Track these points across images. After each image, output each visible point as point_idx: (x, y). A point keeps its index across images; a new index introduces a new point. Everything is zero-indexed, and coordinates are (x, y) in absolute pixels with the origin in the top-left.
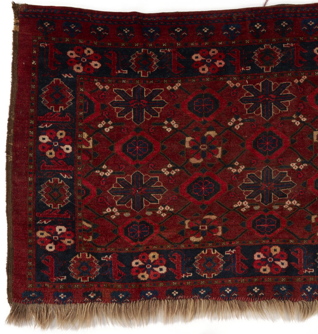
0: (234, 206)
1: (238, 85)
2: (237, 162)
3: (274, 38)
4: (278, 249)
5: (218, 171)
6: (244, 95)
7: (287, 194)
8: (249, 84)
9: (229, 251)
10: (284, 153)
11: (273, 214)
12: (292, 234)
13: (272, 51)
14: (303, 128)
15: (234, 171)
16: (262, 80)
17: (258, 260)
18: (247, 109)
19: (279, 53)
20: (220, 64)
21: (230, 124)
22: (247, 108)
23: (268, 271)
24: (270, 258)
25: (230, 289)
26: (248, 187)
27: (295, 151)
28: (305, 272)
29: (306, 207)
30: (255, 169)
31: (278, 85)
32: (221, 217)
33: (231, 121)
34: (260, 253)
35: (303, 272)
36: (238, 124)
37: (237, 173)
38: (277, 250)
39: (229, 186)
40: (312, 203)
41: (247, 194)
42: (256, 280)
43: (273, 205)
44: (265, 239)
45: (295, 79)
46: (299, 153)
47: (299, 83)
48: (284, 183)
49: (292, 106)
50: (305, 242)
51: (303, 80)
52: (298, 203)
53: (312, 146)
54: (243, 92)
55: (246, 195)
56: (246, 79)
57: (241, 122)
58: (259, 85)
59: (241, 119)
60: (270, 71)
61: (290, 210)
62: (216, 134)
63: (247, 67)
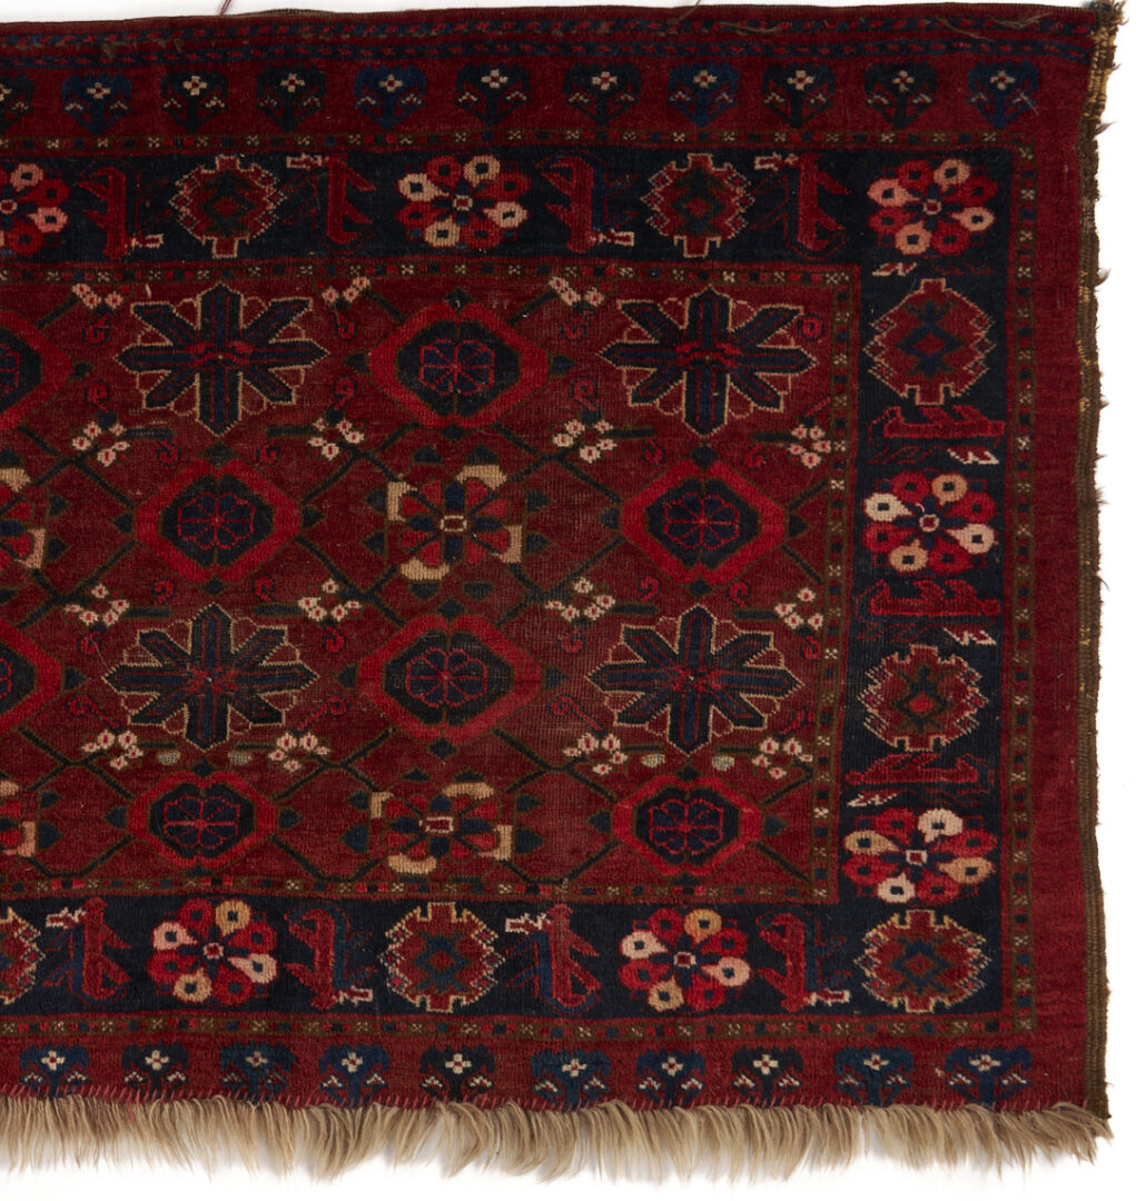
0: (86, 748)
1: (114, 300)
2: (101, 586)
3: (253, 134)
4: (244, 912)
5: (28, 616)
6: (135, 341)
7: (283, 711)
8: (154, 297)
9: (61, 916)
10: (277, 558)
11: (229, 784)
12: (299, 859)
13: (243, 181)
14: (350, 469)
15: (88, 617)
16: (205, 288)
17: (165, 952)
18: (144, 393)
19: (269, 189)
20: (51, 220)
21: (81, 445)
22: (146, 388)
23: (204, 991)
24: (212, 945)
25: (60, 1055)
26: (141, 679)
27: (318, 553)
28: (341, 1000)
29: (350, 761)
30: (165, 614)
31: (262, 308)
32: (35, 788)
33: (86, 435)
34: (175, 927)
35: (330, 1001)
36: (109, 446)
37: (99, 625)
38: (240, 914)
39: (69, 676)
40: (373, 745)
41: (136, 707)
42: (156, 1023)
43: (228, 747)
44: (196, 872)
45: (327, 288)
46: (332, 562)
47: (341, 302)
48: (273, 669)
49: (314, 386)
50: (343, 888)
51: (356, 294)
52: (322, 743)
53: (382, 535)
54: (134, 326)
55: (130, 707)
56: (147, 280)
57: (122, 438)
58: (191, 304)
59: (121, 428)
60: (235, 255)
61: (293, 770)
62: (28, 480)
63: (150, 237)
